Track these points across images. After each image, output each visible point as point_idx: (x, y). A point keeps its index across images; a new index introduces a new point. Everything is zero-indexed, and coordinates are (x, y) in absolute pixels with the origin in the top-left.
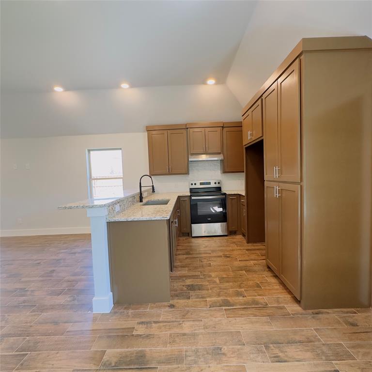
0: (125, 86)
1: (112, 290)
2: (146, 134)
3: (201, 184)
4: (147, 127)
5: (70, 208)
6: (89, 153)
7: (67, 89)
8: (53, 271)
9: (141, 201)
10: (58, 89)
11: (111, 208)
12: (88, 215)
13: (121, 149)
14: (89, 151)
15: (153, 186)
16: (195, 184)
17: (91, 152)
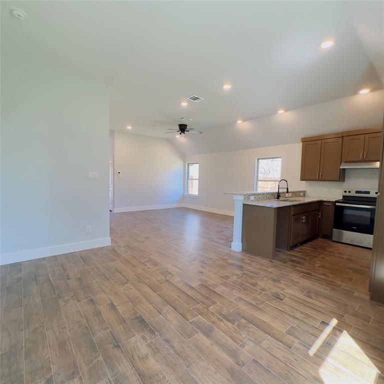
0: (281, 112)
1: (242, 242)
2: (302, 143)
3: (357, 192)
4: (302, 139)
5: (227, 194)
6: (258, 161)
7: (244, 121)
8: (222, 231)
9: (278, 198)
10: (239, 122)
11: (246, 197)
12: (234, 198)
13: (280, 157)
14: (258, 159)
15: (287, 188)
16: (349, 192)
17: (260, 161)
